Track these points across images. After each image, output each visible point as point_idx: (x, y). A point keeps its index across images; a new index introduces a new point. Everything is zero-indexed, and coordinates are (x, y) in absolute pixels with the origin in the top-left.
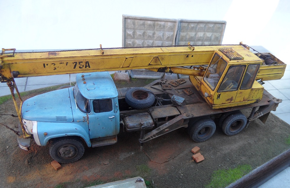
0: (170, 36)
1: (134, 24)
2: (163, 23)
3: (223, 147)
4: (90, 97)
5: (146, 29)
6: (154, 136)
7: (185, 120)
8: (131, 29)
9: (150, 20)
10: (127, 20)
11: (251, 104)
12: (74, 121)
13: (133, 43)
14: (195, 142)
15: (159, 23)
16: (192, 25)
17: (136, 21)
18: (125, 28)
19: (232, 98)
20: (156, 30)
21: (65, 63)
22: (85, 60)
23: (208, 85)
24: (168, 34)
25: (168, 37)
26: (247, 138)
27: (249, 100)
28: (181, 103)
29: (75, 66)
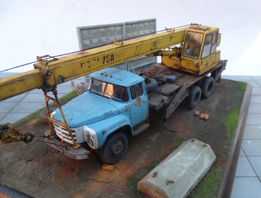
1: (89, 34)
2: (112, 28)
3: (210, 106)
4: (128, 85)
5: (100, 36)
6: (173, 109)
8: (87, 39)
10: (82, 31)
11: (216, 66)
12: (119, 113)
15: (110, 28)
16: (134, 26)
17: (91, 31)
18: (82, 39)
20: (108, 36)
21: (97, 59)
22: (111, 53)
27: (215, 63)
28: (175, 79)
29: (104, 61)
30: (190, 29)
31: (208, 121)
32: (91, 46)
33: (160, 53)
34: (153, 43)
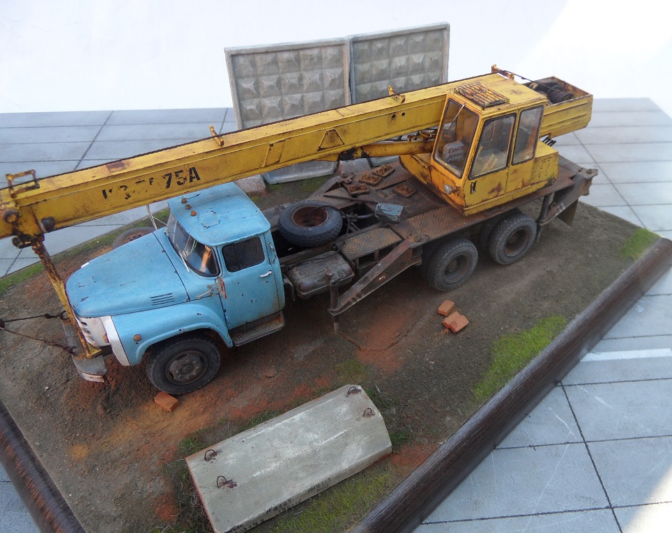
0: (336, 76)
1: (253, 64)
2: (315, 52)
3: (500, 290)
4: (215, 242)
5: (281, 71)
6: (359, 296)
7: (415, 250)
8: (248, 76)
9: (288, 51)
10: (236, 59)
11: (538, 190)
12: (189, 299)
13: (257, 106)
14: (441, 292)
15: (308, 52)
16: (379, 45)
17: (258, 58)
18: (236, 77)
19: (499, 185)
20: (304, 70)
21: (147, 180)
22: (188, 164)
23: (446, 168)
24: (330, 74)
25: (333, 80)
26: (543, 261)
27: (533, 184)
28: (398, 217)
29: (169, 183)
30: (455, 95)
31: (458, 336)
32: (259, 93)
33: (359, 153)
34: (327, 134)
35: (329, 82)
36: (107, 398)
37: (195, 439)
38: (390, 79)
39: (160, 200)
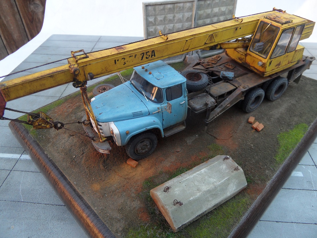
0: (189, 16)
1: (155, 10)
2: (181, 5)
3: (273, 112)
4: (164, 86)
5: (166, 13)
6: (218, 114)
7: (243, 92)
8: (152, 16)
9: (170, 4)
10: (147, 7)
11: (293, 65)
12: (149, 114)
13: (154, 30)
15: (179, 5)
17: (157, 7)
18: (147, 15)
20: (176, 13)
21: (134, 55)
24: (187, 15)
25: (188, 18)
26: (288, 99)
27: (292, 63)
28: (233, 77)
29: (142, 57)
30: (265, 19)
31: (261, 132)
32: (155, 24)
33: (219, 47)
34: (209, 36)
35: (186, 19)
36: (104, 161)
37: (150, 181)
38: (211, 18)
39: (137, 66)
